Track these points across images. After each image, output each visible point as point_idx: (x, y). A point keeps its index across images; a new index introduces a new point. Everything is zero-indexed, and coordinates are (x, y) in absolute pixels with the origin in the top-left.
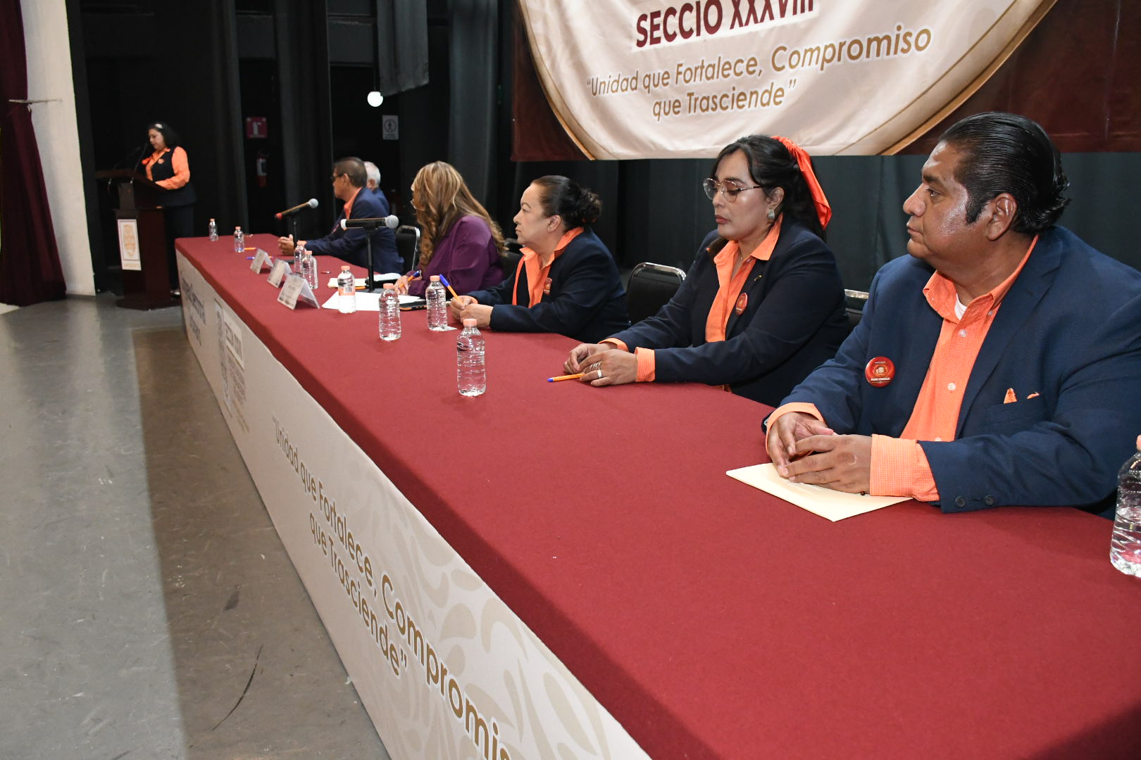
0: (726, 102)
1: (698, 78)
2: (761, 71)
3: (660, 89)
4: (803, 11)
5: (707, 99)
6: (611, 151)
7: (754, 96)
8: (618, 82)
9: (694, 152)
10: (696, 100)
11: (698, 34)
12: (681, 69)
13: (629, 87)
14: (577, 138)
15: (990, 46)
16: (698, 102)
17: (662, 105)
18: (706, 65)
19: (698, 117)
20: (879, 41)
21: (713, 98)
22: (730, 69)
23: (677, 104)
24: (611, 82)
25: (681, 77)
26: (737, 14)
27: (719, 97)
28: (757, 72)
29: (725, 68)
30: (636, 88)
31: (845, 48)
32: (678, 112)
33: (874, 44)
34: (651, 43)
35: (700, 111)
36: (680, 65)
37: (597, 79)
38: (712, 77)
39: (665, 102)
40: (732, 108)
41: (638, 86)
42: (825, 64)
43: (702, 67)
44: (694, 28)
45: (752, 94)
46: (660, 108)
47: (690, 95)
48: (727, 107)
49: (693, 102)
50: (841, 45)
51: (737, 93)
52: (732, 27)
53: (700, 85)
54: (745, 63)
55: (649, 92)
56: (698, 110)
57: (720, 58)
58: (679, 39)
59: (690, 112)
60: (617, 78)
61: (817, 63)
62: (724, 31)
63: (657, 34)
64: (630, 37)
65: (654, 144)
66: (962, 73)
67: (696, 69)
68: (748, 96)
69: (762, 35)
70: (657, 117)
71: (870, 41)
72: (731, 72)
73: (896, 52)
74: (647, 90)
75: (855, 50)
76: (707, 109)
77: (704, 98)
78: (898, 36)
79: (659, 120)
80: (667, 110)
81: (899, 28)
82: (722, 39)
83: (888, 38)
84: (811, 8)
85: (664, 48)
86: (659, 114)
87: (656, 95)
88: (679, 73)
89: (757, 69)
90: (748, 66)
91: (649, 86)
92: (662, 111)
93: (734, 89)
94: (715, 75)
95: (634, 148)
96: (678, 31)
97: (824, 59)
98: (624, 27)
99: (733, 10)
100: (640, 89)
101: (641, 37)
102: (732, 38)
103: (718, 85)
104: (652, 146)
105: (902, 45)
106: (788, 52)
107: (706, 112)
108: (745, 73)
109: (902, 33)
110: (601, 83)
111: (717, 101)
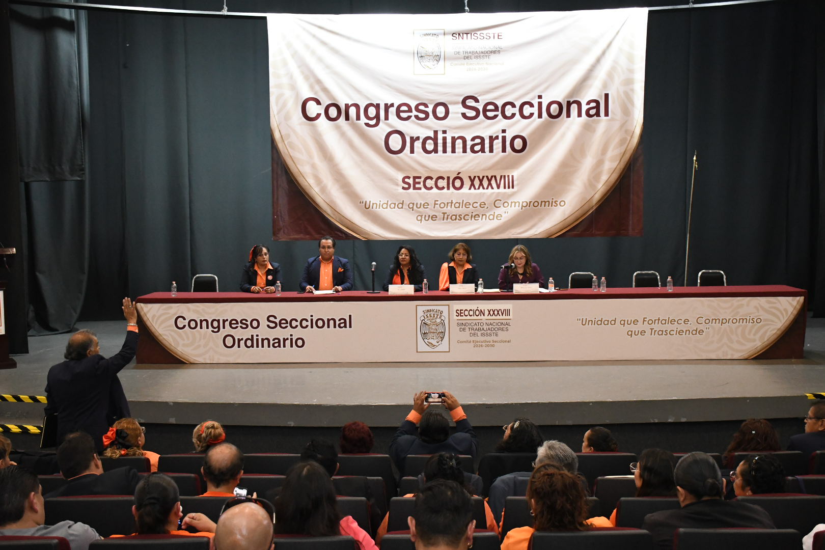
0: (466, 217)
1: (449, 207)
2: (487, 207)
3: (422, 209)
4: (509, 188)
5: (456, 216)
6: (383, 236)
7: (484, 216)
8: (387, 204)
9: (448, 237)
10: (448, 216)
11: (448, 189)
12: (437, 202)
13: (396, 207)
14: (347, 228)
15: (586, 207)
16: (449, 217)
17: (423, 217)
18: (454, 203)
19: (450, 222)
20: (545, 202)
21: (459, 216)
22: (470, 204)
23: (434, 216)
24: (381, 204)
25: (437, 206)
26: (472, 185)
27: (463, 216)
28: (486, 207)
29: (467, 205)
30: (402, 208)
31: (532, 204)
32: (436, 220)
33: (543, 203)
34: (414, 189)
35: (450, 220)
36: (435, 201)
37: (370, 201)
38: (459, 207)
39: (425, 216)
40: (471, 220)
41: (404, 207)
42: (523, 208)
43: (452, 203)
44: (446, 186)
45: (483, 215)
46: (422, 218)
47: (444, 213)
48: (468, 220)
49: (446, 216)
50: (530, 202)
51: (474, 214)
52: (470, 189)
53: (450, 210)
54: (479, 204)
55: (413, 210)
56: (449, 220)
57: (463, 201)
58: (435, 190)
59: (443, 220)
60: (386, 202)
61: (519, 206)
62: (465, 190)
63: (417, 186)
64: (397, 185)
65: (419, 233)
66: (577, 214)
67: (448, 203)
68: (481, 216)
69: (488, 194)
70: (420, 221)
71: (542, 202)
72: (471, 206)
73: (552, 206)
74: (412, 209)
75: (536, 204)
76: (456, 219)
77: (454, 215)
78: (552, 201)
79: (421, 223)
80: (427, 219)
81: (553, 199)
82: (464, 193)
83: (549, 202)
84: (513, 187)
85: (424, 192)
86: (421, 220)
87: (420, 212)
88: (435, 204)
89: (486, 206)
90: (480, 205)
91: (413, 208)
92: (423, 219)
93: (472, 213)
94: (461, 207)
95: (404, 235)
96: (434, 186)
97: (522, 206)
98: (393, 181)
99: (470, 183)
100: (405, 209)
101: (406, 186)
102: (470, 194)
103: (462, 210)
104: (418, 234)
105: (554, 204)
106: (502, 202)
107: (455, 221)
108: (479, 207)
109: (554, 201)
110: (373, 204)
111: (462, 217)
